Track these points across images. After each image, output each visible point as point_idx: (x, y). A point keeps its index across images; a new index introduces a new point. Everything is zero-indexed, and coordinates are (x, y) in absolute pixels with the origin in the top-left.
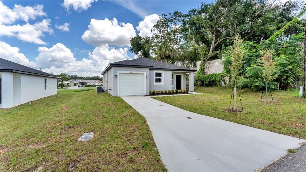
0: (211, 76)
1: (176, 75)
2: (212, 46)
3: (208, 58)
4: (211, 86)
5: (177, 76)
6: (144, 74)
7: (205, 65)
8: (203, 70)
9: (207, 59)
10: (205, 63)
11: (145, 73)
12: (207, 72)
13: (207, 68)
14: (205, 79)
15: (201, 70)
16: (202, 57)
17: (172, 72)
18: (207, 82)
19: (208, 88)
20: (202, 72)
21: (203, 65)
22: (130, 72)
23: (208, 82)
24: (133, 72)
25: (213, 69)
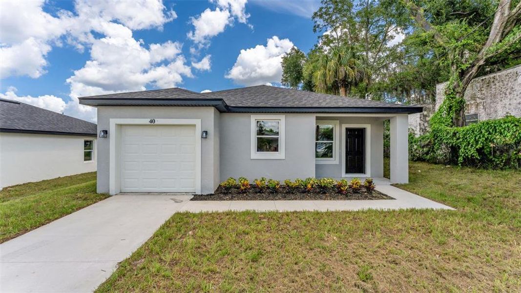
0: (493, 127)
1: (344, 126)
2: (503, 14)
3: (482, 63)
4: (495, 167)
5: (348, 130)
6: (194, 126)
7: (464, 89)
8: (457, 109)
9: (476, 68)
10: (467, 83)
11: (197, 122)
12: (476, 115)
13: (478, 101)
14: (464, 138)
15: (450, 107)
16: (453, 63)
17: (318, 118)
18: (472, 152)
19: (474, 176)
20: (453, 115)
21: (459, 90)
22: (146, 121)
23: (479, 151)
24: (159, 121)
25: (507, 101)
